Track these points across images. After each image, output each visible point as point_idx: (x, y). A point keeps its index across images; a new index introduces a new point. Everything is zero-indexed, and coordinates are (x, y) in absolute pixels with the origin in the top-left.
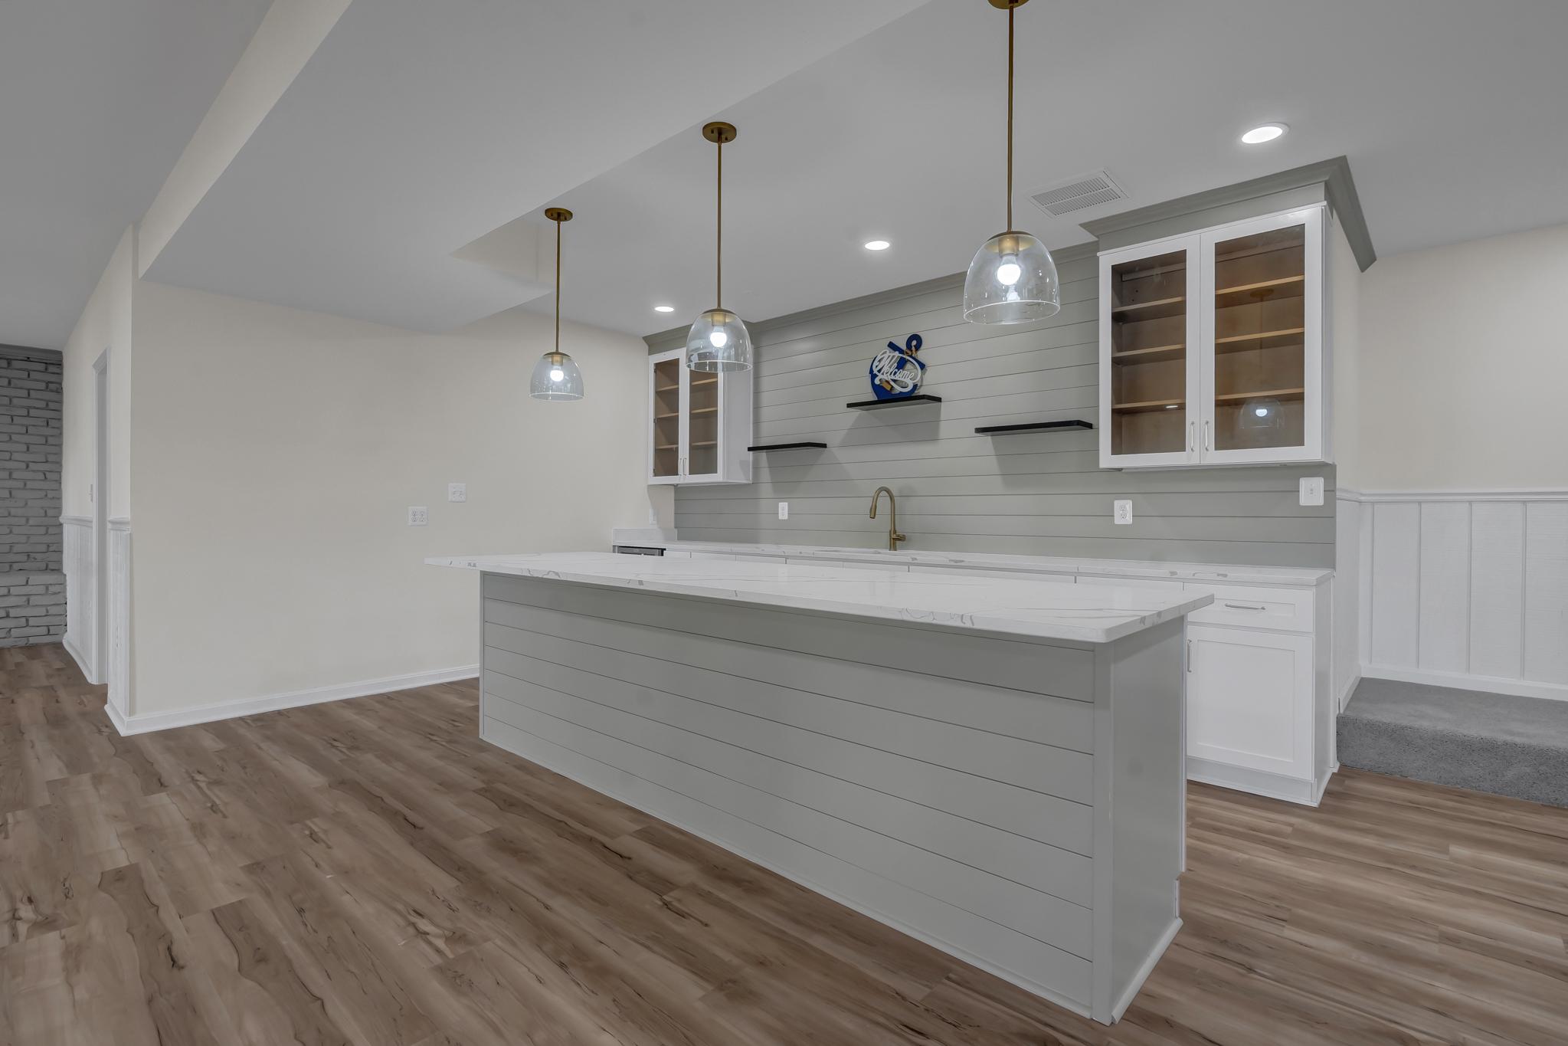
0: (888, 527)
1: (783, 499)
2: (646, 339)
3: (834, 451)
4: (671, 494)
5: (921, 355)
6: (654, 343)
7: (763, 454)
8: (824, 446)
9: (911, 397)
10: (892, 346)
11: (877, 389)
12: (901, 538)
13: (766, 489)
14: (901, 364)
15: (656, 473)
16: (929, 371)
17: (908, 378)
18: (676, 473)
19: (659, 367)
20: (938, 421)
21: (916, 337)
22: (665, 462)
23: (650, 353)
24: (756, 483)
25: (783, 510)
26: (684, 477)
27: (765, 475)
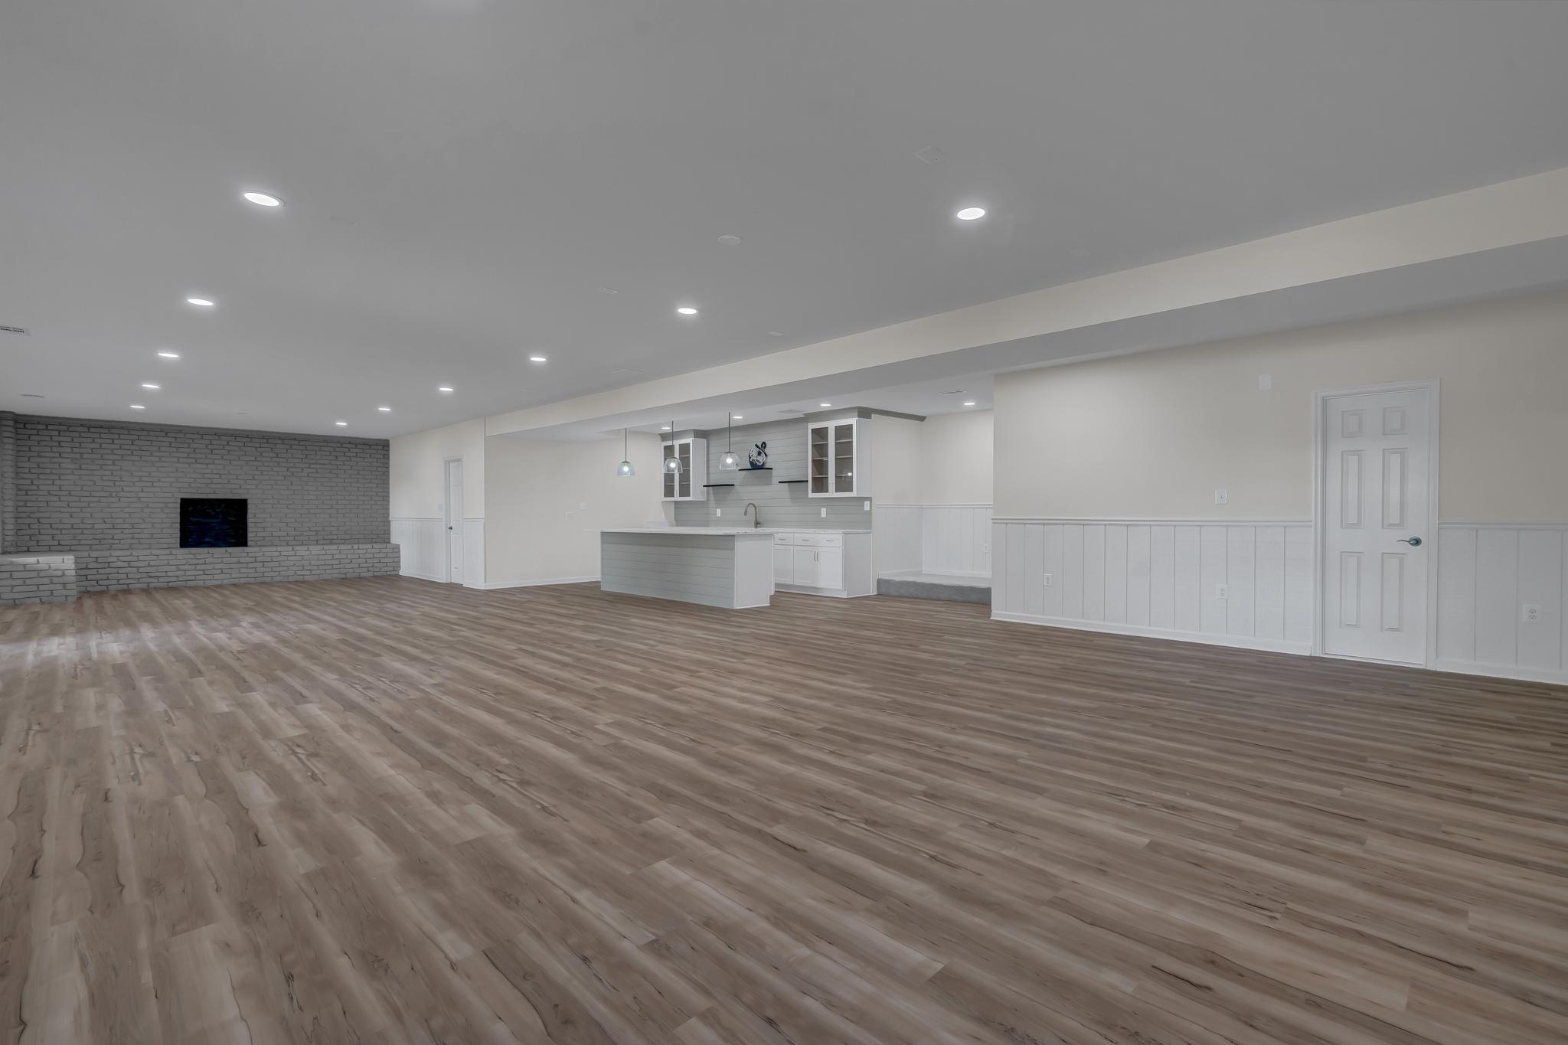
0: (754, 519)
1: (719, 508)
2: (660, 435)
3: (736, 487)
4: (673, 506)
5: (766, 450)
6: (664, 437)
7: (711, 488)
8: (733, 485)
9: (762, 467)
10: (756, 445)
11: (751, 463)
12: (759, 524)
13: (712, 503)
14: (759, 454)
15: (665, 496)
16: (769, 457)
17: (761, 459)
18: (673, 496)
19: (666, 448)
20: (771, 477)
21: (764, 443)
22: (669, 491)
23: (662, 441)
24: (708, 500)
25: (719, 511)
26: (677, 498)
27: (712, 496)
